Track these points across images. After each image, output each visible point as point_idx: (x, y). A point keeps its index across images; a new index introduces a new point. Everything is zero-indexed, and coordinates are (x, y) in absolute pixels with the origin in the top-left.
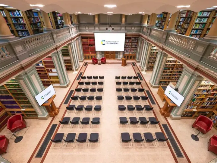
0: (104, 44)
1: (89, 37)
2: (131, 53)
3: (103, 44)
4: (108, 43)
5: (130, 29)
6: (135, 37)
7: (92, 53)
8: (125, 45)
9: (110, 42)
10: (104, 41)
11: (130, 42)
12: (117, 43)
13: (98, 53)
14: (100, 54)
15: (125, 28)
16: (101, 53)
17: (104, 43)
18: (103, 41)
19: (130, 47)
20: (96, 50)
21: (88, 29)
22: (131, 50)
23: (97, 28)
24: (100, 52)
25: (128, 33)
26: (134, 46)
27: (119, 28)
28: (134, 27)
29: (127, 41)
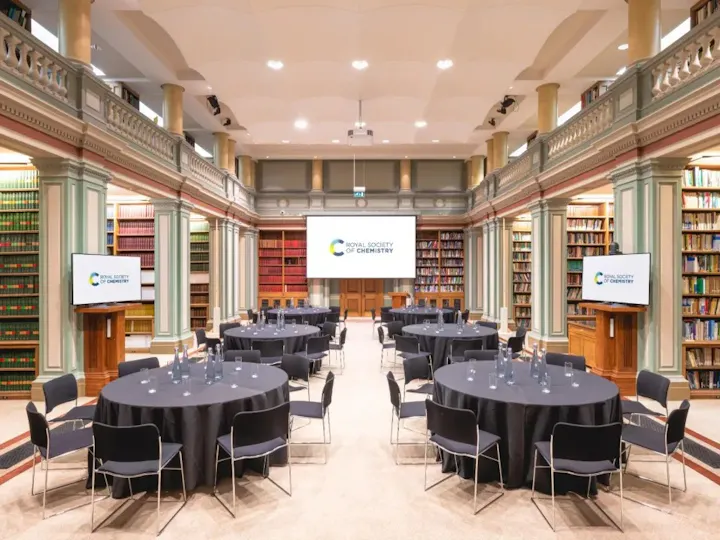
0: (341, 254)
1: (287, 232)
2: (443, 289)
3: (336, 254)
4: (356, 248)
5: (431, 205)
6: (450, 232)
7: (292, 287)
8: (417, 259)
9: (360, 245)
10: (341, 242)
11: (436, 250)
12: (387, 251)
13: (317, 288)
14: (323, 292)
15: (414, 203)
16: (327, 289)
17: (339, 248)
18: (334, 243)
19: (439, 265)
20: (310, 275)
21: (287, 206)
22: (442, 277)
23: (317, 203)
24: (323, 281)
25: (426, 217)
26: (450, 264)
27: (392, 204)
28: (444, 199)
29: (424, 246)
